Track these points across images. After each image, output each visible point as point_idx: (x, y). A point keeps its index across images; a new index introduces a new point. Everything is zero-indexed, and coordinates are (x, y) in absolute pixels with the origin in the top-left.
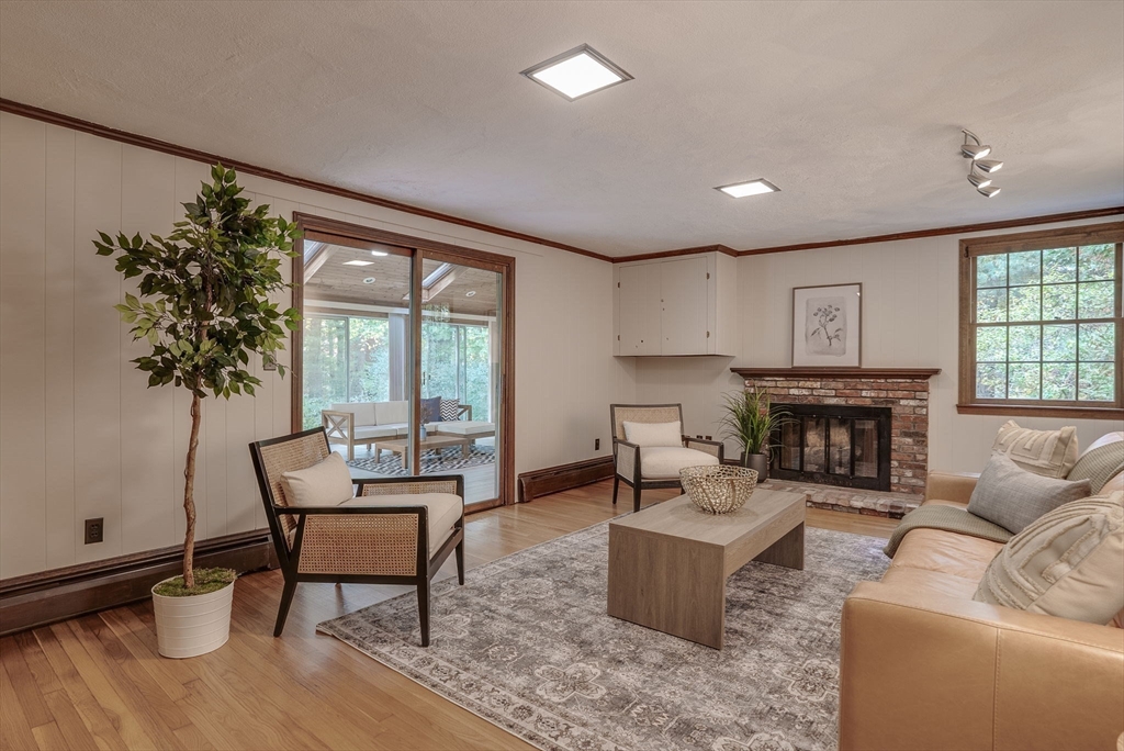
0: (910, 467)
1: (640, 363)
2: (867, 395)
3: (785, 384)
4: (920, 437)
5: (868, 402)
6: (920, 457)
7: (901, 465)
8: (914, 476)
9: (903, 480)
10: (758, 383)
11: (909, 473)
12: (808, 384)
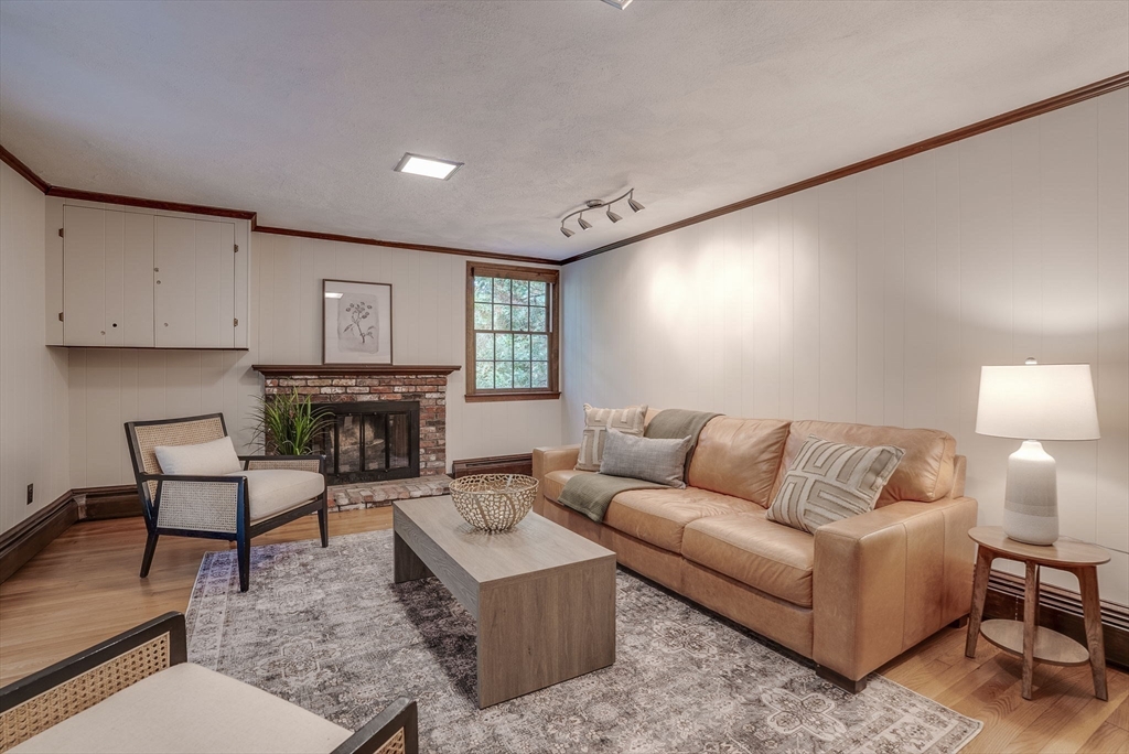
0: (434, 452)
1: (74, 356)
2: (400, 390)
3: (317, 383)
4: (440, 425)
5: (399, 397)
6: (441, 442)
7: (426, 453)
8: (437, 459)
9: (429, 464)
10: (284, 383)
11: (433, 458)
12: (343, 382)
